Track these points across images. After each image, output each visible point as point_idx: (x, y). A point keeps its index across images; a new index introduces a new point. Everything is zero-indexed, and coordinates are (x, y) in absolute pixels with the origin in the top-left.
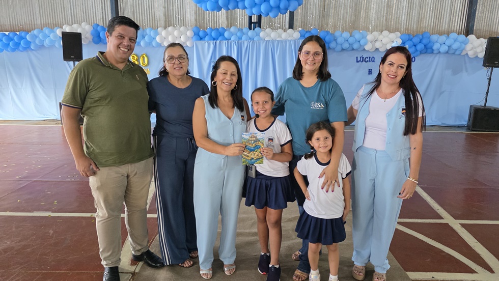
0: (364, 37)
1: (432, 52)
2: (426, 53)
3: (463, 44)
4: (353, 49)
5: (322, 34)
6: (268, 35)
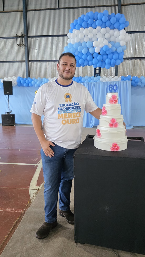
5: (133, 78)
6: (105, 80)
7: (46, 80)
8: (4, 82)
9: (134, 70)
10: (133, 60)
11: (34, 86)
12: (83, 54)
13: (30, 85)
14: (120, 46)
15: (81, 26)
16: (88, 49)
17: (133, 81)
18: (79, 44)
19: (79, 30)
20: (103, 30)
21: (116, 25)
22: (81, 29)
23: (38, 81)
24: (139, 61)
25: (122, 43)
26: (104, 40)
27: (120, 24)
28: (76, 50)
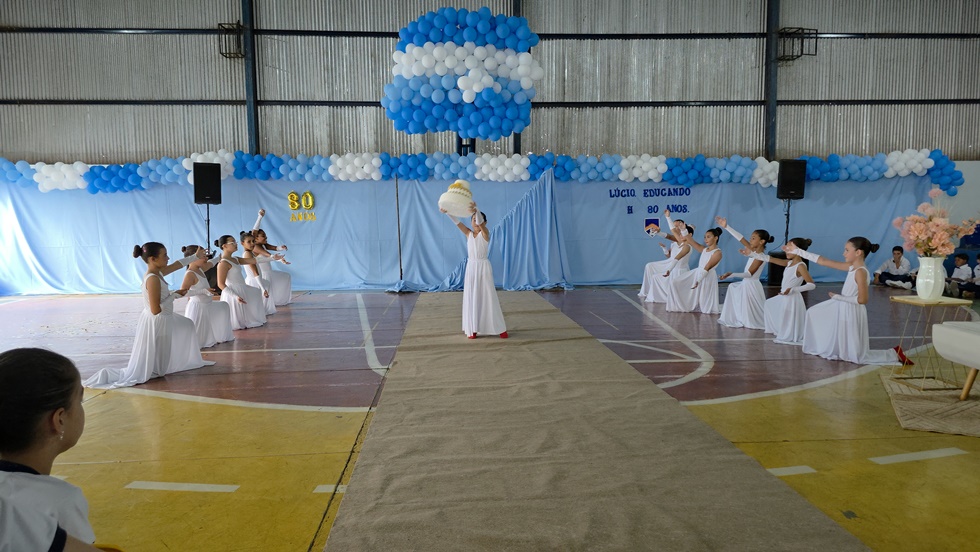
0: (617, 163)
1: (710, 181)
2: (702, 182)
3: (749, 170)
4: (603, 180)
5: (560, 161)
6: (486, 162)
7: (322, 163)
8: (197, 166)
9: (563, 135)
10: (561, 109)
11: (284, 179)
12: (434, 104)
13: (273, 174)
14: (521, 89)
15: (428, 40)
16: (446, 92)
17: (558, 168)
18: (424, 80)
19: (422, 46)
20: (479, 51)
21: (508, 43)
22: (427, 45)
23: (299, 163)
24: (575, 111)
25: (526, 84)
26: (483, 75)
27: (519, 40)
28: (415, 93)
